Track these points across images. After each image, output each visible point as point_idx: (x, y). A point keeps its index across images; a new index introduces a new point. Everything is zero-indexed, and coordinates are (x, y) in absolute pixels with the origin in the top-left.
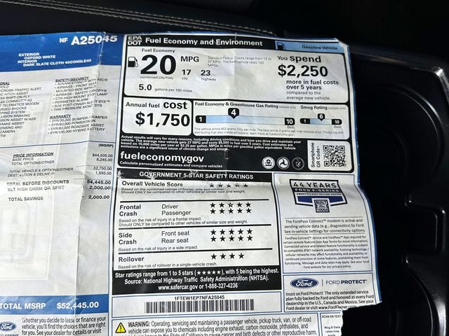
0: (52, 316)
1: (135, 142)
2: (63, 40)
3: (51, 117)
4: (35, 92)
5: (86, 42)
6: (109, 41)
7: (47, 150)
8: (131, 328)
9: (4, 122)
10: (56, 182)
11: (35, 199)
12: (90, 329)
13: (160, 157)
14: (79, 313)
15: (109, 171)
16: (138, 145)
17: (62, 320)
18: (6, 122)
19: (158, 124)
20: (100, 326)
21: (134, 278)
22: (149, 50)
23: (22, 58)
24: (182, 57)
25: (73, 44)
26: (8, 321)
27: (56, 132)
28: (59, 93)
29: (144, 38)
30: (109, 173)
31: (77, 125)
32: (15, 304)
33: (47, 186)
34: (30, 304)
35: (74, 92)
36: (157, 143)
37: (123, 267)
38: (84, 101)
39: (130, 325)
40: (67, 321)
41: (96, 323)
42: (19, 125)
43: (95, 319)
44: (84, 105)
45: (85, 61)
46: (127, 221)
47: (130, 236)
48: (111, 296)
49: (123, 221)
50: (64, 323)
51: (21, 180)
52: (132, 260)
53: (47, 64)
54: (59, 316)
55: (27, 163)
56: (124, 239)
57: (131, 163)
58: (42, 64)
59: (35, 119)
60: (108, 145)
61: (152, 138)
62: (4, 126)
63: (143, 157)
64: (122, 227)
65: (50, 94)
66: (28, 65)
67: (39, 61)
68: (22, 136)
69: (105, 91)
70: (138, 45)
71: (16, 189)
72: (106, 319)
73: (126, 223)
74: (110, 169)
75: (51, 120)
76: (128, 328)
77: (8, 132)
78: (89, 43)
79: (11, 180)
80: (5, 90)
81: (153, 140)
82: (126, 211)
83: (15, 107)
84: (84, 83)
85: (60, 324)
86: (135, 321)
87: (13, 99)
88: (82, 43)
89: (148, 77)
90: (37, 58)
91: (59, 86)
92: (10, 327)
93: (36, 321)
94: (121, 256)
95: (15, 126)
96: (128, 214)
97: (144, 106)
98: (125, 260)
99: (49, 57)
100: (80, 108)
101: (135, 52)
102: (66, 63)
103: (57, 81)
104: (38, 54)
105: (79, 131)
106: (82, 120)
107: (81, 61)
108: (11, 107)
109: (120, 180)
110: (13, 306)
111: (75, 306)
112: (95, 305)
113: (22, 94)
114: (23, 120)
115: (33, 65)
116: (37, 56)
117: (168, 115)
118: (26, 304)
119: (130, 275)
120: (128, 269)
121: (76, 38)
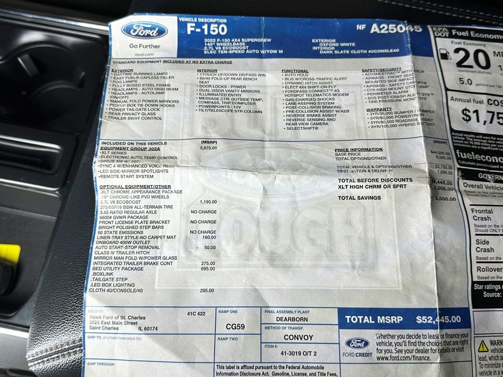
0: (411, 332)
1: (466, 140)
2: (361, 27)
3: (368, 110)
4: (340, 82)
5: (388, 30)
6: (414, 31)
7: (373, 145)
8: (493, 347)
9: (312, 114)
10: (398, 180)
11: (371, 198)
12: (453, 347)
13: (493, 158)
14: (443, 329)
15: (450, 170)
16: (469, 144)
17: (424, 336)
18: (315, 113)
19: (485, 122)
20: (463, 344)
21: (493, 291)
22: (459, 43)
23: (317, 44)
24: (494, 52)
25: (372, 32)
26: (358, 337)
27: (378, 126)
28: (369, 84)
29: (450, 30)
30: (450, 173)
31: (402, 119)
32: (366, 317)
33: (387, 184)
34: (383, 317)
35: (387, 84)
36: (488, 143)
37: (482, 278)
38: (403, 94)
39: (492, 343)
40: (430, 337)
41: (459, 340)
42: (331, 118)
43: (458, 335)
44: (404, 98)
45: (391, 51)
46: (483, 226)
47: (488, 243)
48: (471, 310)
49: (479, 226)
50: (427, 340)
51: (355, 176)
52: (491, 270)
53: (348, 52)
54: (421, 332)
55: (354, 159)
56: (481, 246)
57: (468, 163)
58: (342, 52)
59: (348, 111)
60: (442, 142)
61: (481, 137)
62: (314, 118)
63: (477, 157)
64: (477, 233)
65: (360, 85)
66: (325, 52)
67: (336, 48)
68: (338, 129)
69: (425, 83)
70: (445, 37)
71: (349, 187)
72: (469, 336)
73: (482, 228)
74: (450, 168)
75: (369, 113)
76: (490, 347)
77: (320, 124)
78: (391, 32)
79: (343, 176)
80: (306, 79)
81: (483, 139)
82: (479, 215)
83: (320, 97)
84: (398, 74)
85: (423, 340)
86: (496, 339)
87: (316, 89)
88: (383, 31)
89: (466, 71)
90: (333, 44)
91: (368, 76)
92: (362, 345)
93: (393, 337)
94: (479, 265)
95: (326, 118)
96: (482, 219)
97: (469, 101)
98: (484, 270)
99: (347, 44)
100: (400, 100)
101: (444, 44)
102: (370, 52)
103: (363, 71)
104: (334, 41)
105: (406, 125)
106: (407, 114)
107: (386, 51)
108: (317, 97)
109: (461, 182)
110: (363, 319)
111: (438, 320)
112: (457, 319)
113: (326, 84)
114: (335, 113)
115: (331, 52)
116: (333, 43)
117: (493, 113)
118: (379, 317)
119: (489, 287)
120: (487, 280)
121: (375, 25)
